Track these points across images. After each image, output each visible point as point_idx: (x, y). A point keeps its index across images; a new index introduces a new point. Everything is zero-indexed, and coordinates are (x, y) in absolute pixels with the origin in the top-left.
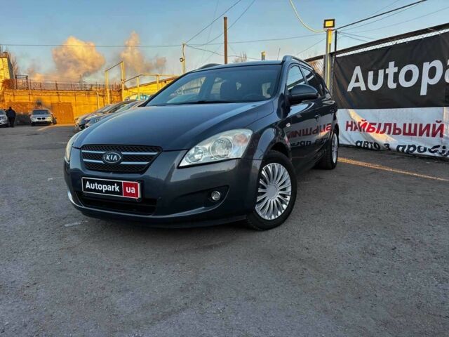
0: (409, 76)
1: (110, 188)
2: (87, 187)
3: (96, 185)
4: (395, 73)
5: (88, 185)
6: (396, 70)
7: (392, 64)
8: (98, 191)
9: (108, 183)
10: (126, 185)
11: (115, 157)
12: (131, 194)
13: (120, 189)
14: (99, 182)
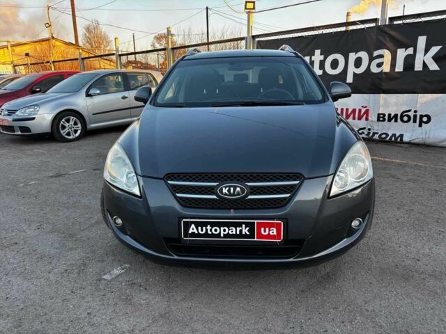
0: (335, 64)
1: (233, 231)
2: (191, 231)
3: (209, 227)
4: (321, 61)
5: (193, 229)
6: (322, 57)
7: (318, 52)
8: (213, 235)
9: (229, 225)
10: (260, 225)
11: (238, 189)
12: (269, 236)
13: (252, 231)
14: (213, 225)
